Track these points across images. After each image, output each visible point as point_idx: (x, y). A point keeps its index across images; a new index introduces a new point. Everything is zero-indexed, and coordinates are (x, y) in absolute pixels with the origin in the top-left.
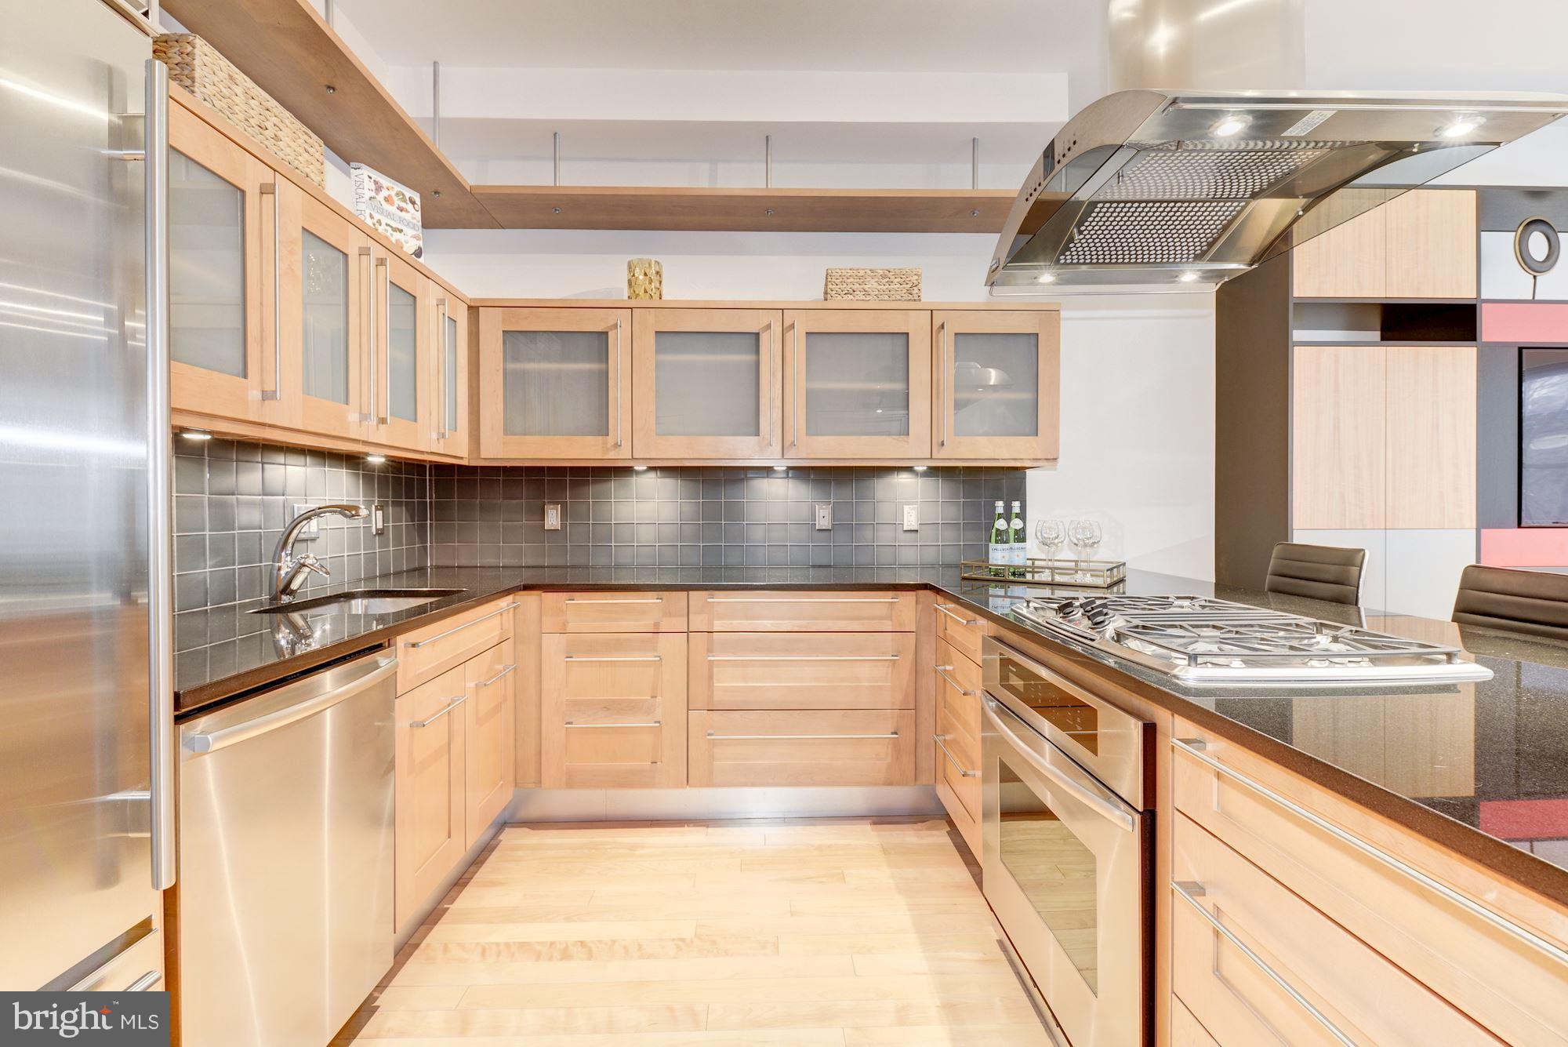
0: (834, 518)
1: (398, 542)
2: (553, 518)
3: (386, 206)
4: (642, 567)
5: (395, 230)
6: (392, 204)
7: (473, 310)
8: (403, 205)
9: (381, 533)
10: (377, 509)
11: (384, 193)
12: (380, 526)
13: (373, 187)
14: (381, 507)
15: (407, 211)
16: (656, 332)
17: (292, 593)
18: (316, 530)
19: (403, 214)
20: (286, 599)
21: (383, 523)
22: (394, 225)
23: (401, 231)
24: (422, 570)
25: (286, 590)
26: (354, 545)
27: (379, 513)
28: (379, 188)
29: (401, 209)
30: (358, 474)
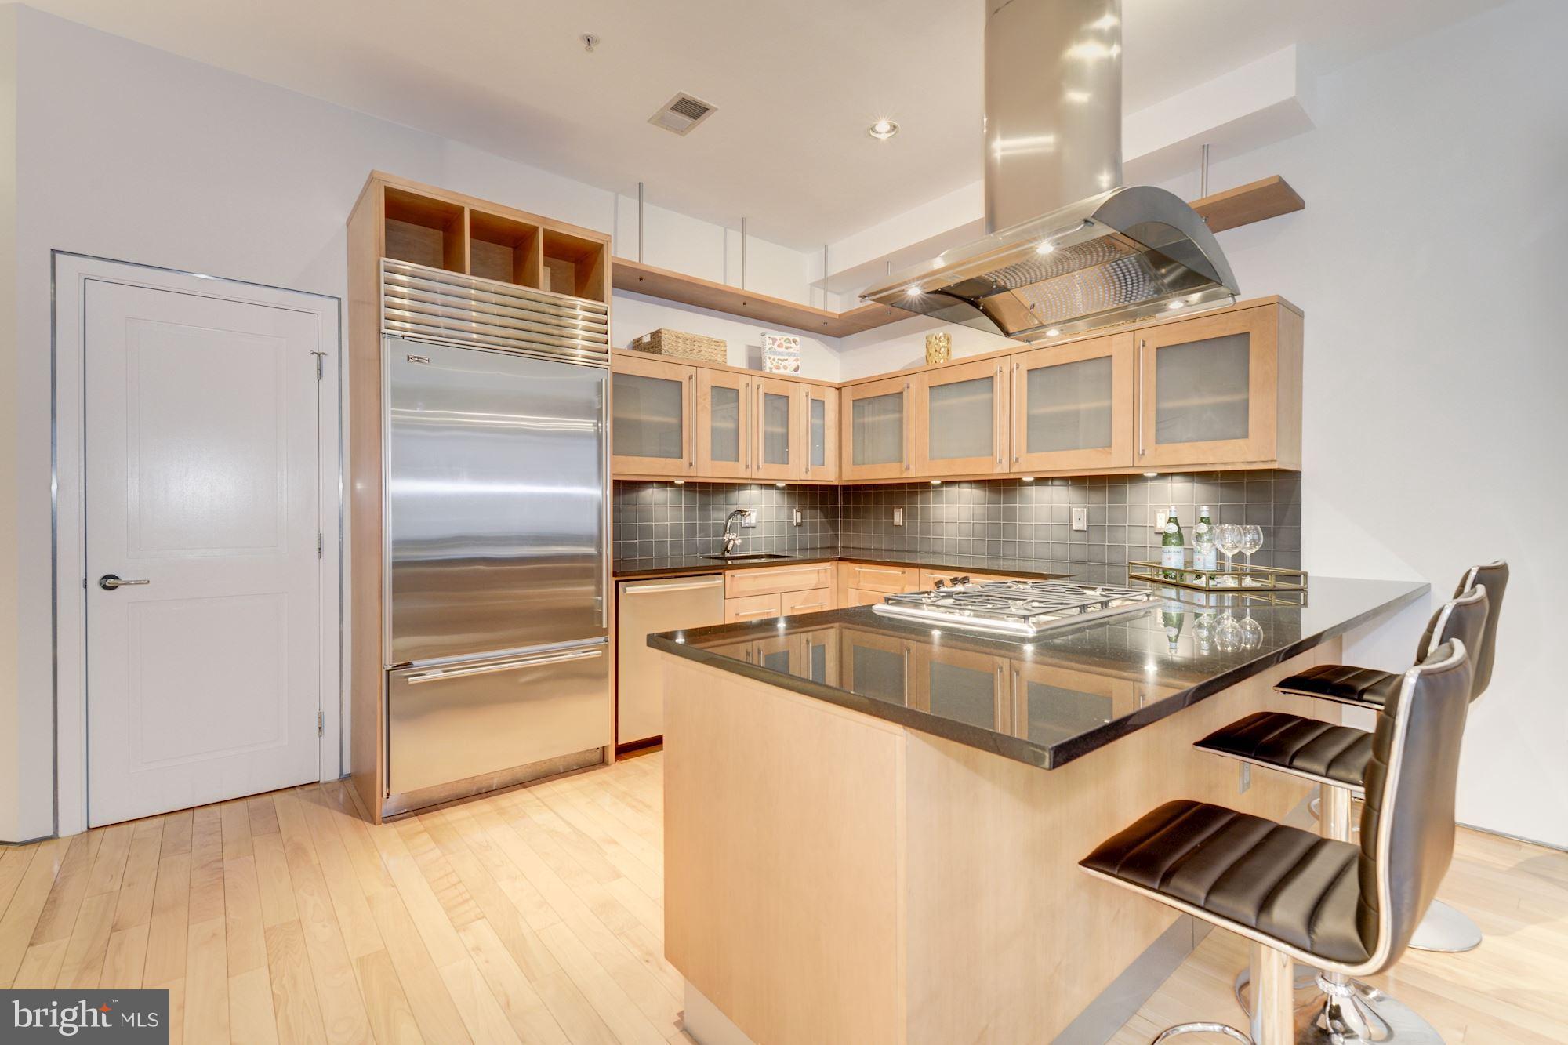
0: (1089, 521)
1: (813, 529)
2: (898, 518)
3: (778, 349)
4: (948, 554)
5: (782, 361)
6: (782, 347)
7: (839, 389)
8: (789, 345)
9: (800, 525)
10: (797, 511)
11: (778, 342)
12: (799, 520)
13: (771, 341)
14: (800, 510)
15: (791, 347)
16: (930, 387)
17: (728, 551)
18: (754, 522)
19: (789, 350)
20: (727, 555)
21: (802, 518)
22: (782, 358)
23: (786, 360)
24: (836, 548)
25: (726, 550)
26: (781, 530)
27: (799, 514)
28: (774, 340)
29: (787, 348)
30: (784, 493)
